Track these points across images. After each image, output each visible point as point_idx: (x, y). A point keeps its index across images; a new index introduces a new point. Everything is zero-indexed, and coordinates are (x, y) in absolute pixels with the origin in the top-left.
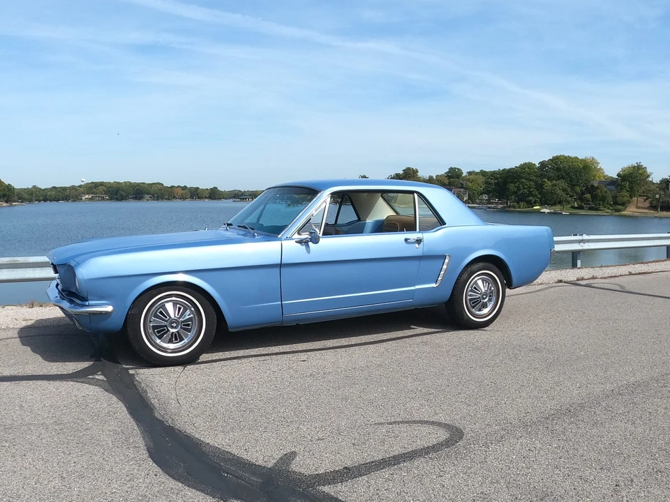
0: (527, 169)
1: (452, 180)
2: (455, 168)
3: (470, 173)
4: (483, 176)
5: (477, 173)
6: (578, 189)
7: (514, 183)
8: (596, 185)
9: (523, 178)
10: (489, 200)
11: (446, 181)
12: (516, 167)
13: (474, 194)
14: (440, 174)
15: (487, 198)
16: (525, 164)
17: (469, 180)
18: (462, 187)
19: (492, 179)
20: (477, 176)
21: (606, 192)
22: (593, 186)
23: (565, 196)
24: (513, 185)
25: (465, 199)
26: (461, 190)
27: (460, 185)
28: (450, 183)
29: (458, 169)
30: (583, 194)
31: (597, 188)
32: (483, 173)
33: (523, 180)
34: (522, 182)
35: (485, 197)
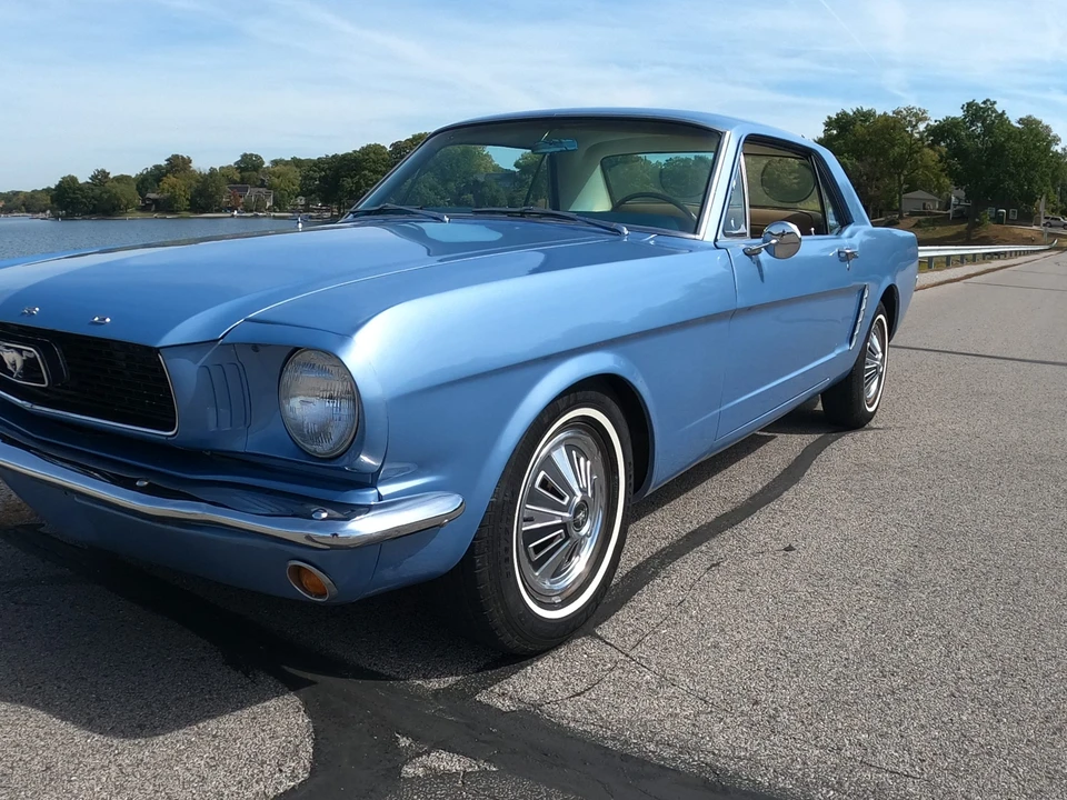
0: (372, 155)
1: (246, 174)
2: (252, 155)
3: (275, 163)
4: (297, 166)
5: (287, 163)
6: (452, 185)
7: (352, 178)
8: (481, 179)
9: (365, 169)
10: (307, 205)
11: (237, 177)
12: (355, 152)
13: (283, 196)
14: (225, 165)
15: (303, 202)
16: (369, 146)
17: (274, 174)
18: (262, 186)
19: (315, 171)
20: (288, 167)
21: (498, 191)
22: (476, 182)
23: (433, 196)
24: (349, 180)
25: (268, 204)
26: (261, 189)
27: (259, 183)
28: (242, 179)
29: (256, 156)
30: (461, 194)
31: (483, 184)
32: (296, 162)
33: (367, 172)
34: (365, 175)
35: (301, 201)
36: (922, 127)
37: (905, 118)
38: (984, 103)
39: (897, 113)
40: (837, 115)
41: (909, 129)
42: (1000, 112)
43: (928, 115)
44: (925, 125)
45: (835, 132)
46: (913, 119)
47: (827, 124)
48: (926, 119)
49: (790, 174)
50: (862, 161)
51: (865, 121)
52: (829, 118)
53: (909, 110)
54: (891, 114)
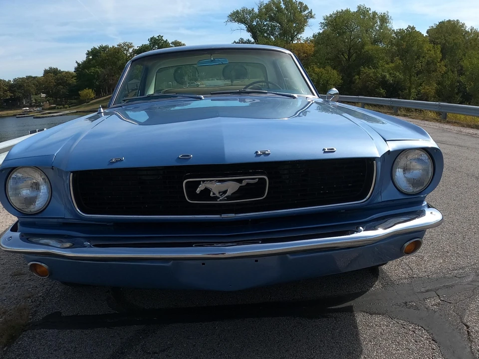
36: (131, 50)
37: (123, 47)
38: (158, 37)
39: (119, 45)
40: (92, 49)
41: (125, 52)
42: (165, 40)
43: (133, 45)
44: (132, 49)
45: (91, 57)
46: (127, 47)
47: (87, 54)
48: (132, 47)
49: (72, 78)
50: (105, 68)
51: (104, 51)
52: (88, 51)
53: (124, 44)
54: (116, 46)
